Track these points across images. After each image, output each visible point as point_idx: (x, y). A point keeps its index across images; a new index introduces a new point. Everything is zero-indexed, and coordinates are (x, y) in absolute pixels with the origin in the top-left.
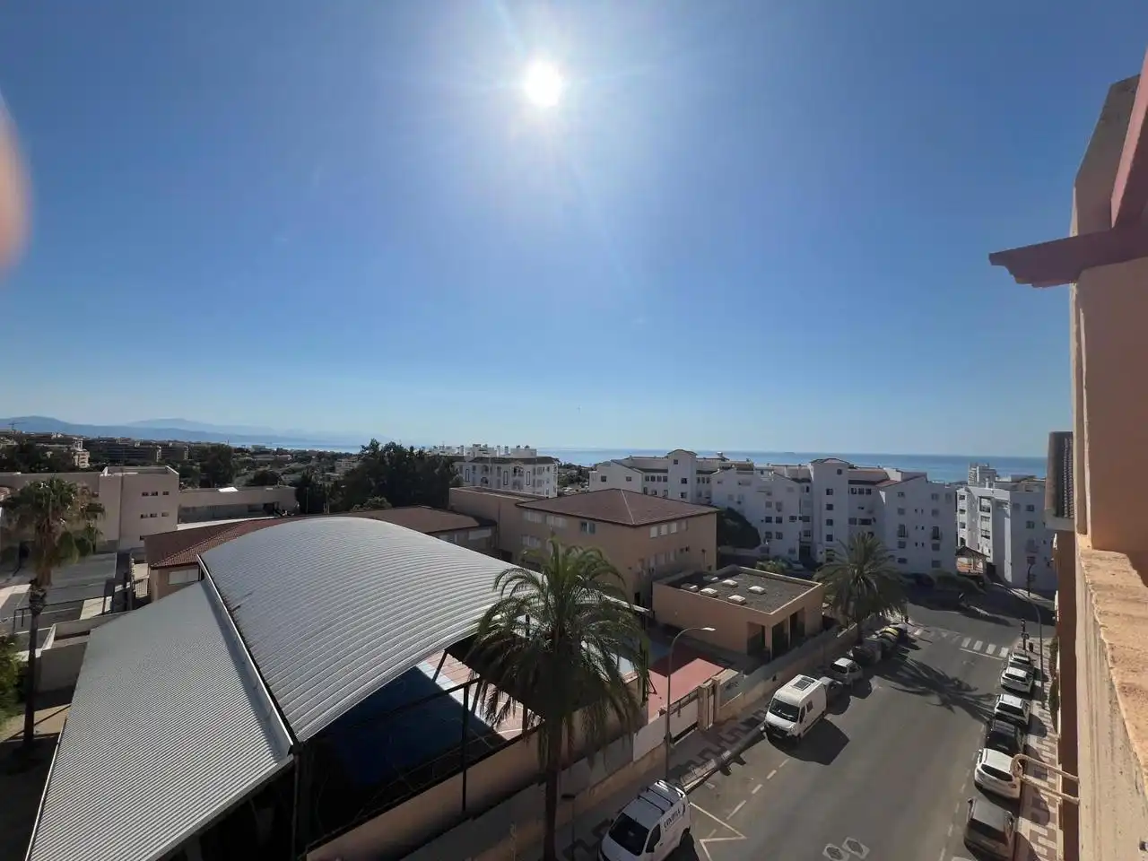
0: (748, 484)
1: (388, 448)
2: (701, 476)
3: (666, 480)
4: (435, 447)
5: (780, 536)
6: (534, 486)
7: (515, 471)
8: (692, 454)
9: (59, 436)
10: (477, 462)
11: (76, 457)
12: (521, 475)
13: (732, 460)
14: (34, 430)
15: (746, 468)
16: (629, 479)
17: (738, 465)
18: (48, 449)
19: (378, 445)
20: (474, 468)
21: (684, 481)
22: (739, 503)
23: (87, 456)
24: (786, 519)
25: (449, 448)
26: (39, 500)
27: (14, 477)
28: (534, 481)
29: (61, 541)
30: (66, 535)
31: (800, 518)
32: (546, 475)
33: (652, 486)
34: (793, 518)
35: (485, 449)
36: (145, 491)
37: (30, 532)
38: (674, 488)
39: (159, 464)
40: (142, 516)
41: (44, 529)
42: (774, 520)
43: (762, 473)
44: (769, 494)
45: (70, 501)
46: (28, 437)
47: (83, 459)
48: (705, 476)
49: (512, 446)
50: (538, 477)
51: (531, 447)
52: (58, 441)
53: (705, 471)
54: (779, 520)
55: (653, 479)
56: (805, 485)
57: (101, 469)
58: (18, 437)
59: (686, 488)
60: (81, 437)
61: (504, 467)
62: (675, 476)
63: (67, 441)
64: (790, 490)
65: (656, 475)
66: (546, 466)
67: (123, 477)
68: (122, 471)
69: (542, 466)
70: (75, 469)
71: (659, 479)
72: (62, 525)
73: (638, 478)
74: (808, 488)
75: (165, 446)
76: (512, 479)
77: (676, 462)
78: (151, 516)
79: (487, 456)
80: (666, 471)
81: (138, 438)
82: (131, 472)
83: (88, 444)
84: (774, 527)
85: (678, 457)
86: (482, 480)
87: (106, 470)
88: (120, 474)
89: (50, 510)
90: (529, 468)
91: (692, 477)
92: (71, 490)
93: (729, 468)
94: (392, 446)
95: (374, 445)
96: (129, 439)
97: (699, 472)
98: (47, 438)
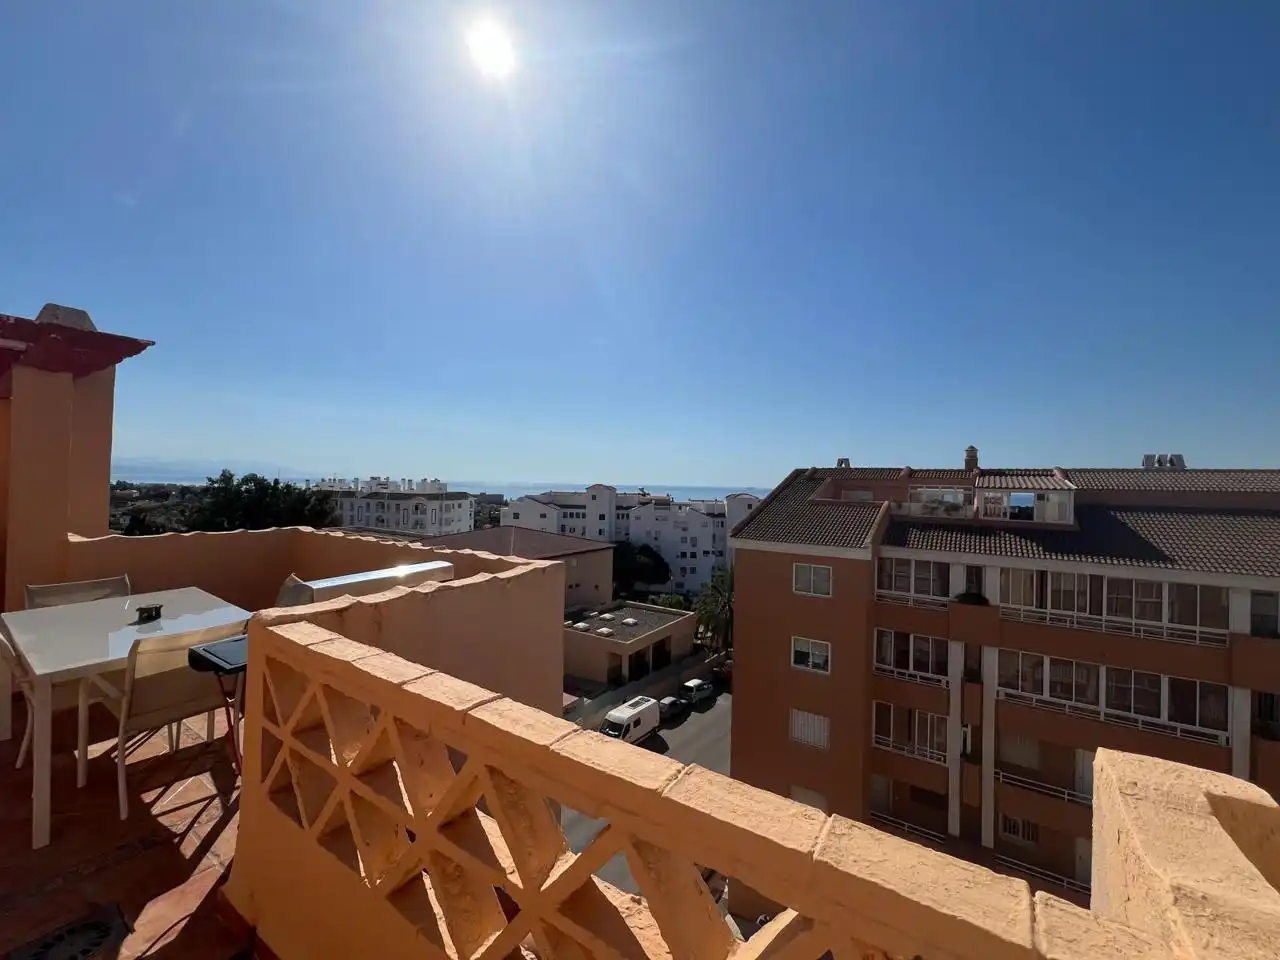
0: (665, 519)
1: (246, 480)
2: (622, 512)
3: (584, 516)
4: (323, 480)
5: (693, 570)
6: (441, 524)
7: (417, 508)
8: (611, 489)
10: (371, 498)
12: (424, 512)
13: (653, 494)
15: (664, 503)
16: (543, 516)
17: (656, 500)
19: (232, 476)
20: (368, 504)
21: (602, 517)
22: (656, 539)
24: (700, 554)
25: (340, 481)
28: (441, 520)
31: (713, 552)
32: (455, 513)
33: (570, 522)
34: (706, 553)
35: (385, 485)
38: (592, 524)
42: (688, 555)
43: (680, 508)
44: (684, 529)
48: (625, 512)
49: (417, 479)
50: (445, 516)
51: (443, 480)
53: (625, 506)
54: (693, 555)
55: (571, 515)
56: (720, 520)
59: (604, 525)
61: (403, 504)
62: (593, 511)
64: (705, 525)
65: (575, 511)
66: (456, 503)
69: (449, 502)
71: (578, 515)
73: (554, 514)
74: (722, 523)
76: (413, 518)
77: (594, 497)
79: (385, 491)
80: (584, 507)
84: (688, 562)
85: (596, 492)
86: (378, 519)
90: (435, 504)
91: (610, 512)
93: (647, 503)
94: (250, 479)
95: (227, 477)
97: (619, 508)
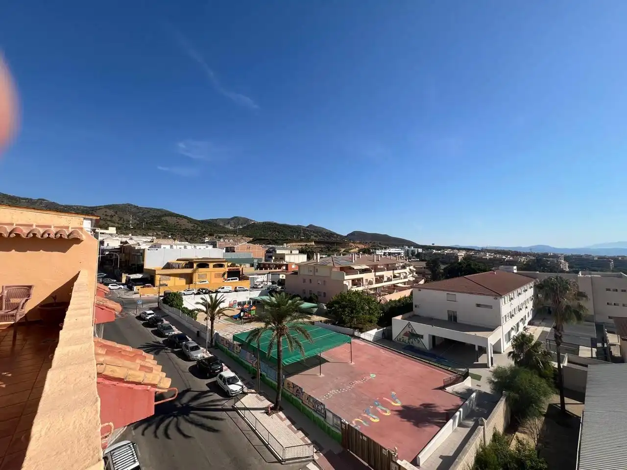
9: (552, 254)
11: (561, 265)
14: (540, 252)
18: (548, 261)
23: (567, 265)
26: (552, 286)
27: (536, 274)
29: (566, 309)
30: (568, 307)
36: (608, 288)
37: (550, 302)
39: (613, 271)
40: (608, 304)
41: (557, 302)
45: (567, 289)
46: (538, 254)
47: (565, 266)
52: (551, 256)
57: (577, 272)
58: (534, 255)
60: (562, 254)
63: (555, 256)
67: (591, 278)
68: (590, 274)
70: (563, 271)
72: (565, 301)
75: (615, 259)
78: (615, 304)
81: (595, 254)
82: (597, 275)
83: (567, 258)
87: (580, 273)
88: (590, 276)
89: (558, 292)
92: (567, 283)
96: (590, 255)
98: (546, 255)
